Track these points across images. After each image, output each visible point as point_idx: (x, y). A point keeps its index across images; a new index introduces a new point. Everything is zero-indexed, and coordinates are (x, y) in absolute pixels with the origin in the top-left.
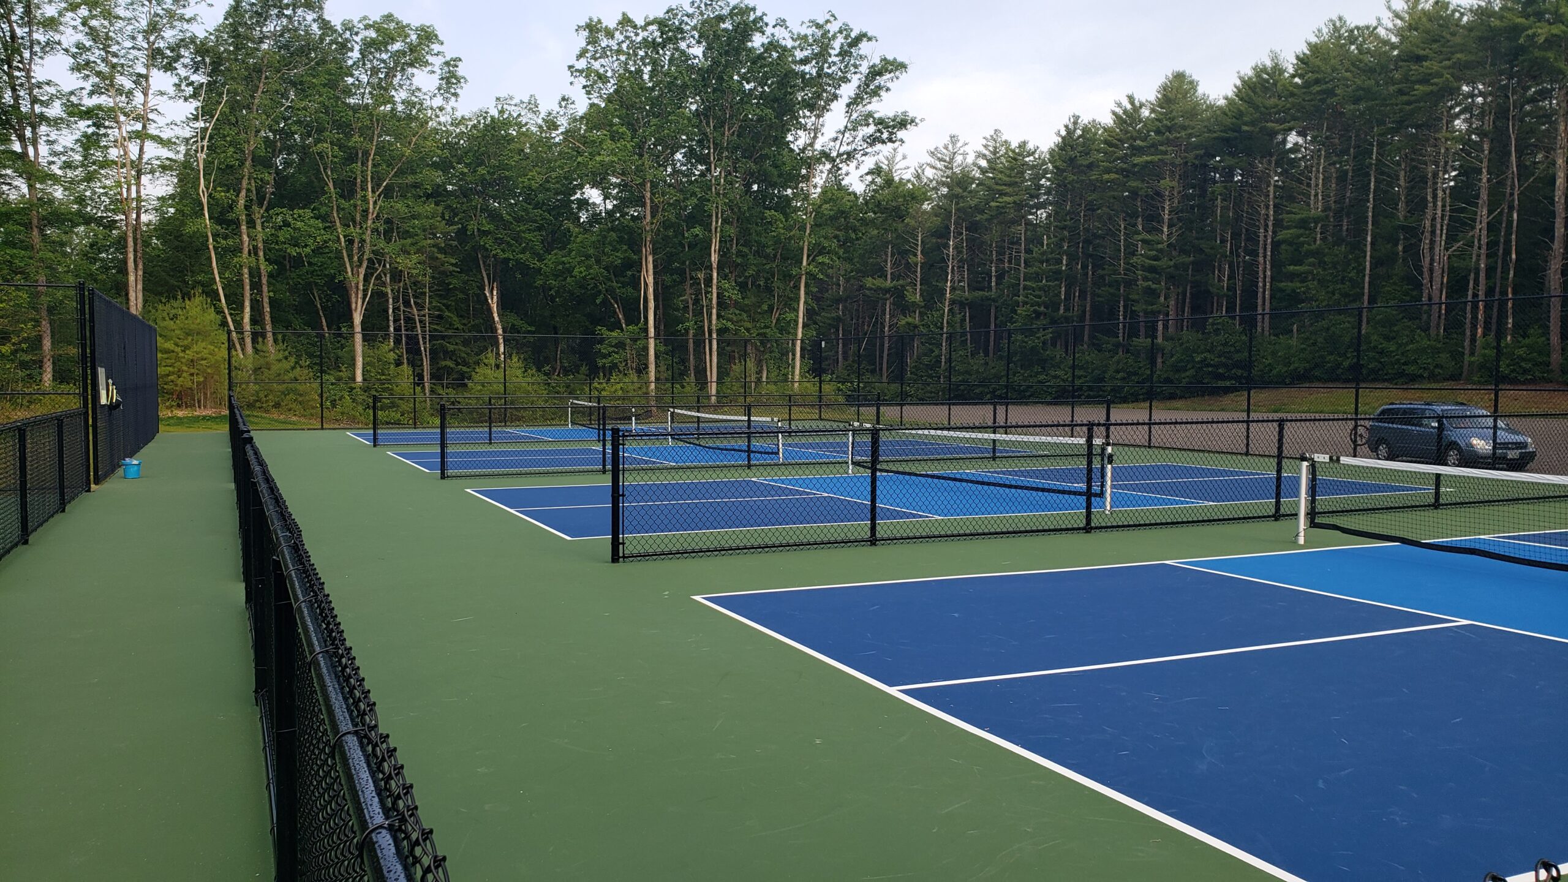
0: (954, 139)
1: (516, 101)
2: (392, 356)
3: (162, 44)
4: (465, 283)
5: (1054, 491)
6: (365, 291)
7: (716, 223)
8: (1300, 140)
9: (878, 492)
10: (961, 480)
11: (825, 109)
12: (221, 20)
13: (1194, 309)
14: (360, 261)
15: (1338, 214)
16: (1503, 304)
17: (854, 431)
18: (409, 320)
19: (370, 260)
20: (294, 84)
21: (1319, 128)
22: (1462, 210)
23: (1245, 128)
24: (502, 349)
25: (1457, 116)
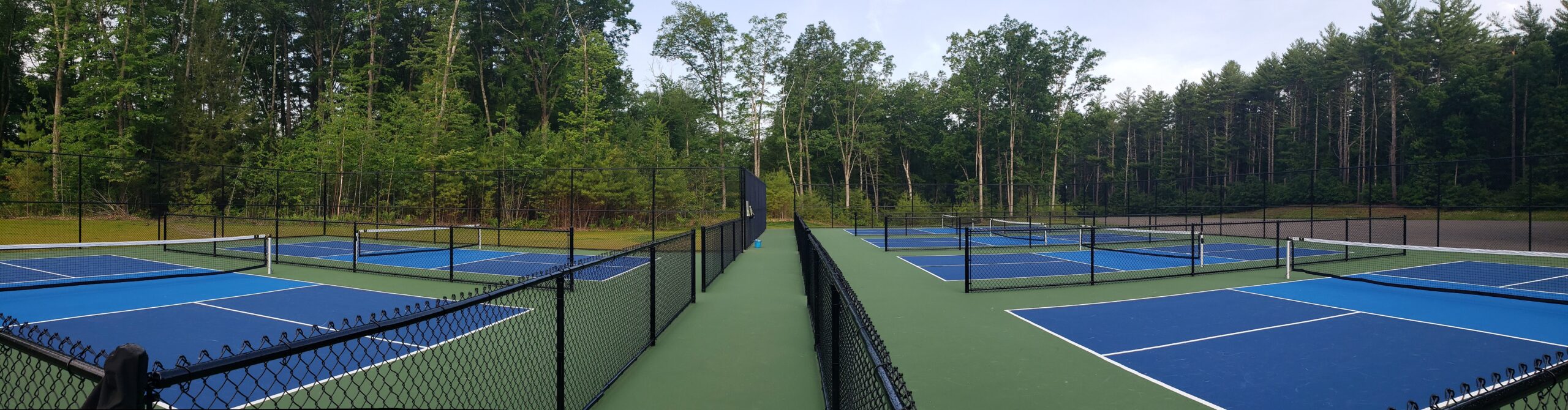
0: (1129, 89)
1: (918, 74)
2: (862, 195)
3: (769, 62)
4: (894, 160)
5: (1177, 257)
6: (851, 165)
7: (1013, 129)
8: (1286, 94)
9: (1094, 259)
10: (1134, 253)
11: (1066, 73)
12: (793, 48)
13: (1241, 171)
14: (849, 152)
15: (1303, 128)
16: (1372, 168)
17: (1082, 229)
18: (869, 178)
19: (853, 152)
20: (821, 74)
21: (1293, 88)
22: (1355, 127)
23: (1261, 88)
24: (911, 191)
25: (1351, 85)
